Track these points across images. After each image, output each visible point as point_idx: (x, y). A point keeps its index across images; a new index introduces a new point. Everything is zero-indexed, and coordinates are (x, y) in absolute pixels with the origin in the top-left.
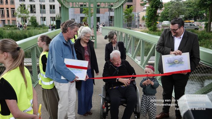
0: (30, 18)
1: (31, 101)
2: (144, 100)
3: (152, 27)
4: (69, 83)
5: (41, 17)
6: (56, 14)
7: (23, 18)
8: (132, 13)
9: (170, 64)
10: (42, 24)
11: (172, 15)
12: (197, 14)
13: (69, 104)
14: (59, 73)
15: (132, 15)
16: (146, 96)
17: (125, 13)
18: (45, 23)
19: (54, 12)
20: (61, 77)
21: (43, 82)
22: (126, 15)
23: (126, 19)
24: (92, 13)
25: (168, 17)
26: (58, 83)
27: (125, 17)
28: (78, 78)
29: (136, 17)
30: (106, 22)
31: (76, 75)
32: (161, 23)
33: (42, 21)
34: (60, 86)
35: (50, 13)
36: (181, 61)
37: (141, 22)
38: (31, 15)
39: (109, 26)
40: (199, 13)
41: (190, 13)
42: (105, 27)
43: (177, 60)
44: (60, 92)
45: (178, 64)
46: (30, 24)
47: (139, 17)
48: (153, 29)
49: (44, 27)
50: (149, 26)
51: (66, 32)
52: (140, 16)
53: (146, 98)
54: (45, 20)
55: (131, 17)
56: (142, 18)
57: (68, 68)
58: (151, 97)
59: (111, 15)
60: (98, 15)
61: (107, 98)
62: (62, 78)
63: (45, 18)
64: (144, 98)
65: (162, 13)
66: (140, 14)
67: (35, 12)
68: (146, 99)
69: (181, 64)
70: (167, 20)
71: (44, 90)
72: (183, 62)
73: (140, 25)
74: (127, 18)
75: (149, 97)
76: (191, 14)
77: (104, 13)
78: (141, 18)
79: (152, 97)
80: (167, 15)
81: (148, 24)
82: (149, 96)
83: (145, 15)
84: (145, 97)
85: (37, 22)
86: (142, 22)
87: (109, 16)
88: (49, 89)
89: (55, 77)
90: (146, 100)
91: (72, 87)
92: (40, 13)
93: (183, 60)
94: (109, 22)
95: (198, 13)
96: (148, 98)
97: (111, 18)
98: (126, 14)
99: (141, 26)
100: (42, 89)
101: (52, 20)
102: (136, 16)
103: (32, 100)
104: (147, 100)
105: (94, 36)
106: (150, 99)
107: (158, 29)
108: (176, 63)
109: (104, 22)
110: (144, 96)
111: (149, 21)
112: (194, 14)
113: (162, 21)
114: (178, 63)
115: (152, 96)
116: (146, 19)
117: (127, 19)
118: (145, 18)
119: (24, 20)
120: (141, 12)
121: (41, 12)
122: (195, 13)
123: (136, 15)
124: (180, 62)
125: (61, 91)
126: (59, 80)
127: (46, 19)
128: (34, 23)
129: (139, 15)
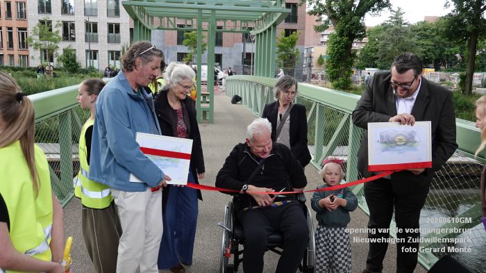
0: (60, 52)
1: (48, 230)
2: (322, 239)
3: (341, 80)
4: (149, 191)
5: (87, 51)
6: (122, 44)
7: (45, 51)
8: (296, 47)
9: (385, 145)
10: (88, 65)
11: (385, 56)
12: (440, 55)
13: (146, 244)
14: (125, 168)
15: (295, 51)
16: (327, 229)
17: (280, 46)
18: (96, 64)
19: (117, 41)
20: (128, 178)
21: (85, 190)
22: (281, 51)
23: (282, 61)
24: (205, 45)
25: (377, 58)
26: (121, 192)
27: (280, 57)
28: (170, 180)
29: (303, 58)
30: (235, 67)
31: (166, 172)
32: (361, 72)
33: (88, 61)
34: (124, 198)
35: (109, 42)
36: (411, 140)
37: (315, 70)
38: (63, 45)
39: (243, 74)
40: (446, 53)
41: (425, 52)
42: (233, 77)
43: (401, 137)
44: (124, 214)
45: (404, 147)
46: (62, 65)
47: (311, 57)
48: (343, 84)
49: (93, 73)
50: (333, 77)
51: (132, 70)
52: (312, 55)
53: (327, 235)
54: (95, 58)
55: (292, 57)
56: (319, 60)
57: (146, 155)
58: (338, 232)
59: (247, 51)
60: (218, 50)
61: (236, 232)
62: (133, 179)
63: (95, 52)
64: (321, 235)
65: (363, 49)
66: (313, 50)
67: (74, 39)
68: (326, 237)
69: (410, 146)
70: (375, 66)
71: (86, 210)
72: (416, 142)
73: (313, 76)
74: (284, 58)
75: (333, 232)
76: (429, 53)
77: (232, 46)
78: (315, 61)
79: (341, 232)
80: (373, 54)
81: (332, 74)
82: (333, 229)
83: (324, 54)
84: (324, 231)
85: (77, 61)
86: (317, 68)
87: (243, 54)
88: (100, 207)
89: (114, 180)
90: (326, 240)
91: (153, 203)
92: (86, 41)
93: (416, 139)
94: (244, 67)
95: (444, 51)
96: (332, 235)
97: (248, 59)
98: (282, 48)
99: (317, 78)
100: (82, 208)
101: (112, 59)
102: (305, 56)
103: (50, 227)
104: (328, 238)
105: (208, 95)
106: (335, 235)
107: (354, 85)
108: (399, 143)
109: (232, 66)
110: (322, 230)
111: (334, 67)
112: (435, 55)
113: (362, 68)
114: (404, 144)
115: (341, 229)
116: (328, 62)
117: (284, 60)
118: (325, 60)
119: (48, 55)
120: (317, 48)
121: (88, 40)
122: (438, 52)
123: (305, 52)
124: (409, 141)
125: (127, 211)
126: (124, 186)
127: (99, 55)
128: (71, 65)
129: (311, 52)
